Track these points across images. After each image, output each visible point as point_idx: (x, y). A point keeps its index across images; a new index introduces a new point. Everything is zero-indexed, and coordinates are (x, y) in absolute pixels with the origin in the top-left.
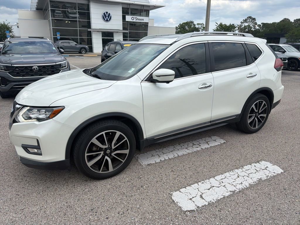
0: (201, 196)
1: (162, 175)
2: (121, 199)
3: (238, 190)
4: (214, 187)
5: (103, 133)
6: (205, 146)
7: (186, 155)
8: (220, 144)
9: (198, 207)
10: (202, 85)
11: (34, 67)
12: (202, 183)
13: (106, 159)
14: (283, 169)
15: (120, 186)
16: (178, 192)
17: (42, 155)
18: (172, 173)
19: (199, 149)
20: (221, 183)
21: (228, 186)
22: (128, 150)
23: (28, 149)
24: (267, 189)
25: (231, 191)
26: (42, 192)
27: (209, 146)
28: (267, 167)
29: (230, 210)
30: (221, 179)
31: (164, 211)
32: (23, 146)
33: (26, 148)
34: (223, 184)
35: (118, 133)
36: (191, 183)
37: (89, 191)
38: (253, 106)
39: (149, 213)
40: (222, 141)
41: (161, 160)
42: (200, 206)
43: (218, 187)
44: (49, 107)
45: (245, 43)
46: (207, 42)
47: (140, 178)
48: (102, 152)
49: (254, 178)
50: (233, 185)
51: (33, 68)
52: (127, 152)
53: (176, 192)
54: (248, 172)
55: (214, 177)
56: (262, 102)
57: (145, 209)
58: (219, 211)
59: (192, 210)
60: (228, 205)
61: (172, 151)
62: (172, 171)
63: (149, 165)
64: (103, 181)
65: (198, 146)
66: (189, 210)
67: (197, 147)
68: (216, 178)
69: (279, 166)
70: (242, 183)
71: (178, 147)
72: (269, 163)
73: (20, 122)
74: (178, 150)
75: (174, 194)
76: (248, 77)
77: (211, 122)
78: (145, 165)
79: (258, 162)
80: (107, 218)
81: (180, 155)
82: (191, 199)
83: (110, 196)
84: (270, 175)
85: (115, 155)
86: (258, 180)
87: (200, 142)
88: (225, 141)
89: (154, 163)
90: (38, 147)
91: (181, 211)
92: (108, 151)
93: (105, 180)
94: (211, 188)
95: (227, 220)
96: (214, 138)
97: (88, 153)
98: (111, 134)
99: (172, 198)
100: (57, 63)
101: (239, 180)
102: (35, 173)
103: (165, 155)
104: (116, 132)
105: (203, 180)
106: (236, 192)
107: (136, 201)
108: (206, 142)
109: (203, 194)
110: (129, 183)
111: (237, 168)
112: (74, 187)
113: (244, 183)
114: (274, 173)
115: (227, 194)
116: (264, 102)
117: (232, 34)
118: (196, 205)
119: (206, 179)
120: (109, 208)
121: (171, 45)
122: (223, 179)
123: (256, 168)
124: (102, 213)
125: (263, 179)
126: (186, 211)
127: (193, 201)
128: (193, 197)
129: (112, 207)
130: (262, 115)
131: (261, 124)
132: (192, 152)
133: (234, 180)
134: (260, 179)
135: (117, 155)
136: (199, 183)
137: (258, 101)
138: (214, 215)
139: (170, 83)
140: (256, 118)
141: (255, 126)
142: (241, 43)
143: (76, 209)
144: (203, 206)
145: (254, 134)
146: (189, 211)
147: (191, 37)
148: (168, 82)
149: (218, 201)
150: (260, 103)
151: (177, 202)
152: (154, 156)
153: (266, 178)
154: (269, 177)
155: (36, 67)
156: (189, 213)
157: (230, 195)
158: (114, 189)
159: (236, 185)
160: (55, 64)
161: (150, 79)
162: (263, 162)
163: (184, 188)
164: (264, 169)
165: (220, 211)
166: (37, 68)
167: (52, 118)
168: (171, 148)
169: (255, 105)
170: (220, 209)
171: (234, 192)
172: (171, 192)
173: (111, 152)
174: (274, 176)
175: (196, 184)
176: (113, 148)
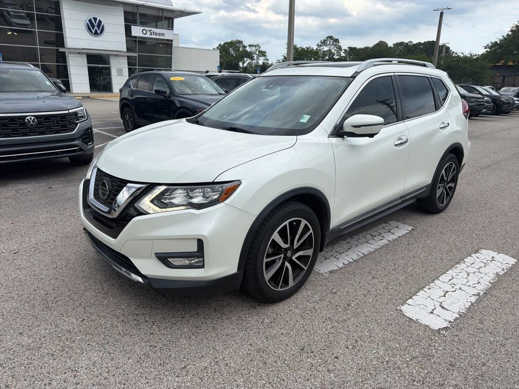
0: (443, 308)
1: (363, 286)
2: (332, 327)
3: (482, 293)
4: (448, 292)
5: (287, 223)
6: (391, 237)
7: (373, 251)
8: (408, 232)
9: (450, 322)
10: (398, 141)
11: (28, 118)
12: (429, 289)
13: (286, 266)
14: (514, 257)
15: (314, 308)
16: (407, 305)
17: (204, 268)
18: (376, 281)
19: (385, 242)
20: (453, 285)
21: (463, 287)
22: (312, 250)
23: (168, 259)
24: (514, 285)
25: (474, 295)
26: (193, 335)
27: (395, 237)
28: (493, 257)
29: (492, 319)
30: (450, 280)
31: (409, 335)
32: (159, 255)
33: (164, 259)
34: (457, 287)
35: (304, 222)
36: (413, 290)
37: (272, 322)
38: (443, 171)
39: (390, 341)
40: (410, 228)
41: (344, 264)
42: (452, 321)
43: (454, 291)
44: (213, 183)
45: (431, 78)
46: (393, 74)
47: (335, 293)
48: (282, 256)
49: (489, 274)
50: (469, 286)
51: (26, 121)
52: (309, 252)
53: (404, 306)
54: (476, 266)
55: (437, 278)
56: (452, 164)
57: (380, 335)
58: (479, 322)
59: (446, 328)
60: (485, 313)
61: (349, 249)
62: (373, 277)
63: (331, 272)
64: (281, 304)
65: (382, 238)
66: (442, 327)
67: (382, 240)
68: (440, 278)
69: (507, 254)
70: (479, 283)
71: (353, 242)
72: (491, 251)
73: (149, 214)
74: (357, 246)
75: (404, 308)
76: (441, 128)
77: (401, 197)
78: (326, 273)
79: (477, 251)
80: (337, 358)
81: (366, 254)
82: (431, 313)
83: (313, 326)
84: (505, 267)
85: (296, 258)
86: (495, 275)
87: (379, 231)
88: (411, 227)
89: (337, 268)
90: (199, 254)
91: (433, 331)
92: (289, 254)
93: (283, 302)
94: (445, 294)
95: (500, 333)
96: (394, 223)
97: (267, 258)
98: (295, 223)
99: (405, 314)
100: (70, 111)
101: (473, 279)
102: (151, 307)
103: (343, 255)
104: (301, 221)
105: (427, 285)
106: (481, 294)
107: (357, 326)
108: (387, 231)
109: (441, 303)
110: (325, 303)
111: (458, 263)
112: (242, 320)
113: (481, 281)
114: (507, 263)
115: (473, 299)
116: (454, 165)
117: (397, 62)
118: (445, 320)
119: (429, 283)
120: (326, 342)
121: (353, 77)
122: (451, 280)
123: (482, 261)
124: (322, 351)
125: (501, 274)
126: (439, 329)
127: (438, 315)
128: (433, 310)
129: (330, 341)
130: (450, 185)
131: (449, 197)
132: (379, 247)
133: (467, 280)
134: (497, 274)
135: (299, 258)
136: (425, 289)
137: (448, 164)
138: (478, 329)
139: (375, 136)
140: (444, 190)
141: (443, 203)
142: (427, 78)
143: (275, 352)
144: (455, 320)
145: (442, 214)
146: (442, 329)
147: (374, 66)
148: (371, 136)
149: (469, 309)
150: (450, 167)
151: (417, 320)
152: (328, 258)
153: (503, 272)
154: (506, 271)
155: (33, 118)
156: (446, 332)
157: (477, 300)
158: (308, 314)
159: (474, 286)
160: (67, 112)
161: (339, 132)
162: (483, 251)
163: (409, 299)
164: (491, 260)
165: (483, 323)
166: (34, 120)
167: (223, 202)
168: (344, 244)
169: (445, 169)
170: (480, 320)
171: (478, 294)
172: (397, 306)
173: (292, 255)
174: (511, 268)
175: (422, 292)
176: (295, 247)
